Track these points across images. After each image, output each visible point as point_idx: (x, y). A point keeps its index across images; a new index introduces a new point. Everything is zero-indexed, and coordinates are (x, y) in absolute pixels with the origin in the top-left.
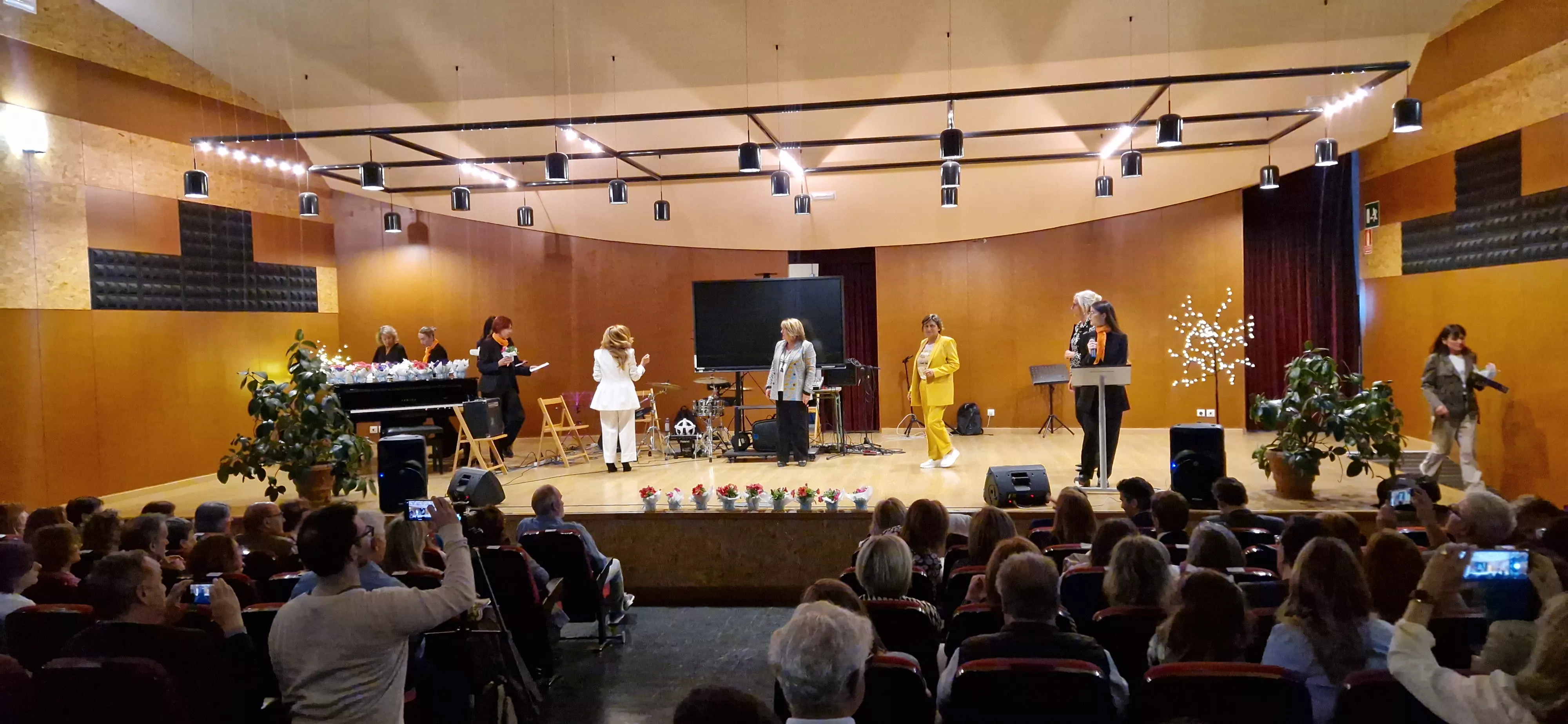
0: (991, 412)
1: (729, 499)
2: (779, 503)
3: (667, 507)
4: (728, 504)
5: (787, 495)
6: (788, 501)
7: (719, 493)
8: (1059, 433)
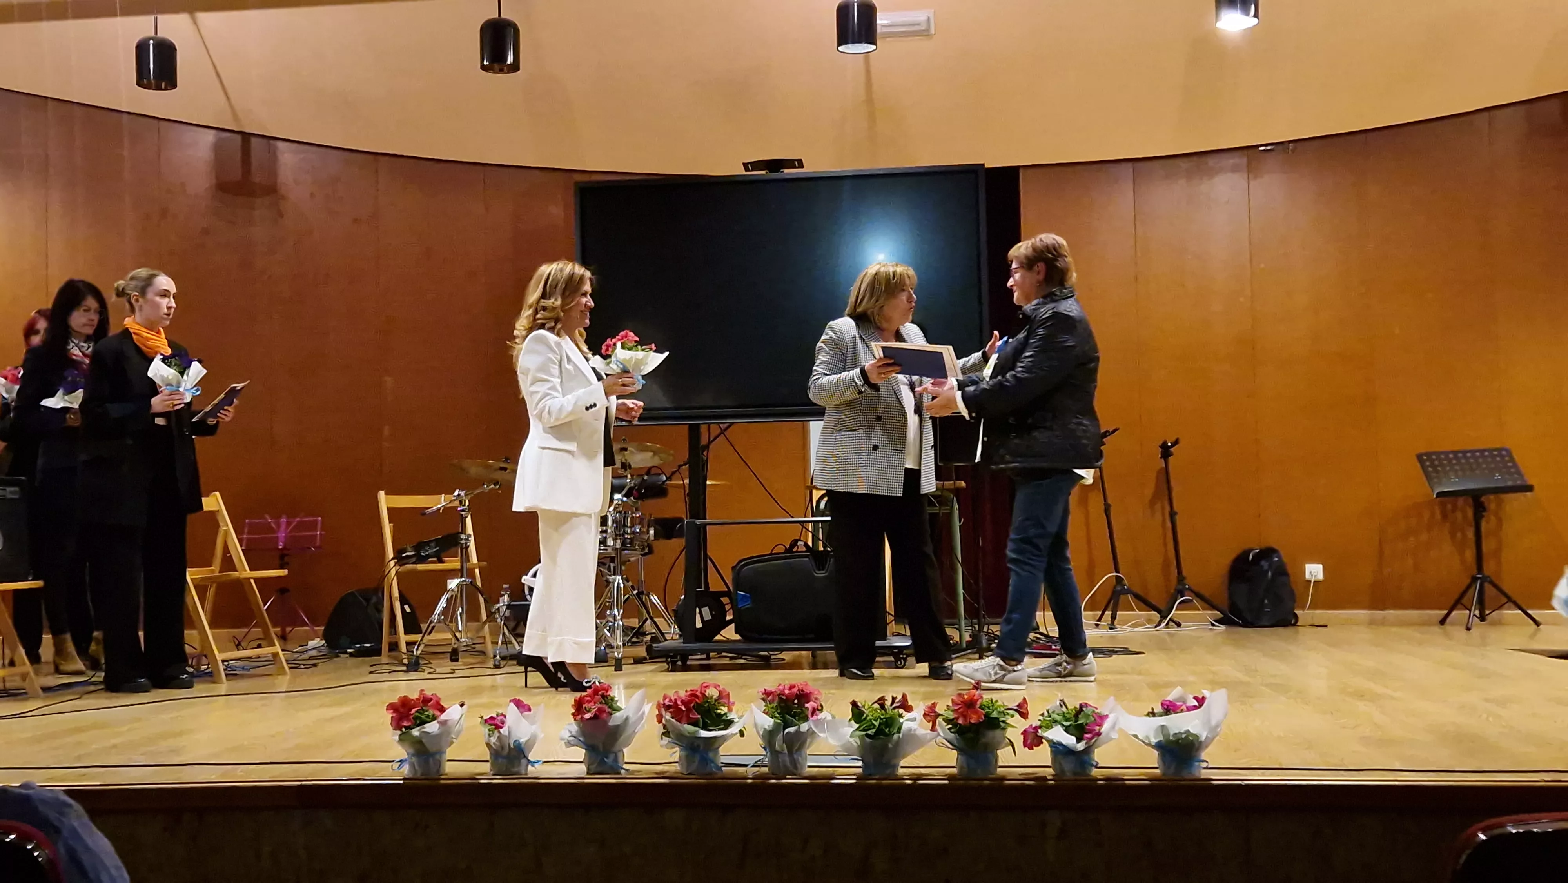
0: (1314, 571)
1: (704, 734)
2: (885, 748)
4: (697, 751)
5: (912, 723)
6: (914, 740)
7: (668, 716)
8: (1499, 623)
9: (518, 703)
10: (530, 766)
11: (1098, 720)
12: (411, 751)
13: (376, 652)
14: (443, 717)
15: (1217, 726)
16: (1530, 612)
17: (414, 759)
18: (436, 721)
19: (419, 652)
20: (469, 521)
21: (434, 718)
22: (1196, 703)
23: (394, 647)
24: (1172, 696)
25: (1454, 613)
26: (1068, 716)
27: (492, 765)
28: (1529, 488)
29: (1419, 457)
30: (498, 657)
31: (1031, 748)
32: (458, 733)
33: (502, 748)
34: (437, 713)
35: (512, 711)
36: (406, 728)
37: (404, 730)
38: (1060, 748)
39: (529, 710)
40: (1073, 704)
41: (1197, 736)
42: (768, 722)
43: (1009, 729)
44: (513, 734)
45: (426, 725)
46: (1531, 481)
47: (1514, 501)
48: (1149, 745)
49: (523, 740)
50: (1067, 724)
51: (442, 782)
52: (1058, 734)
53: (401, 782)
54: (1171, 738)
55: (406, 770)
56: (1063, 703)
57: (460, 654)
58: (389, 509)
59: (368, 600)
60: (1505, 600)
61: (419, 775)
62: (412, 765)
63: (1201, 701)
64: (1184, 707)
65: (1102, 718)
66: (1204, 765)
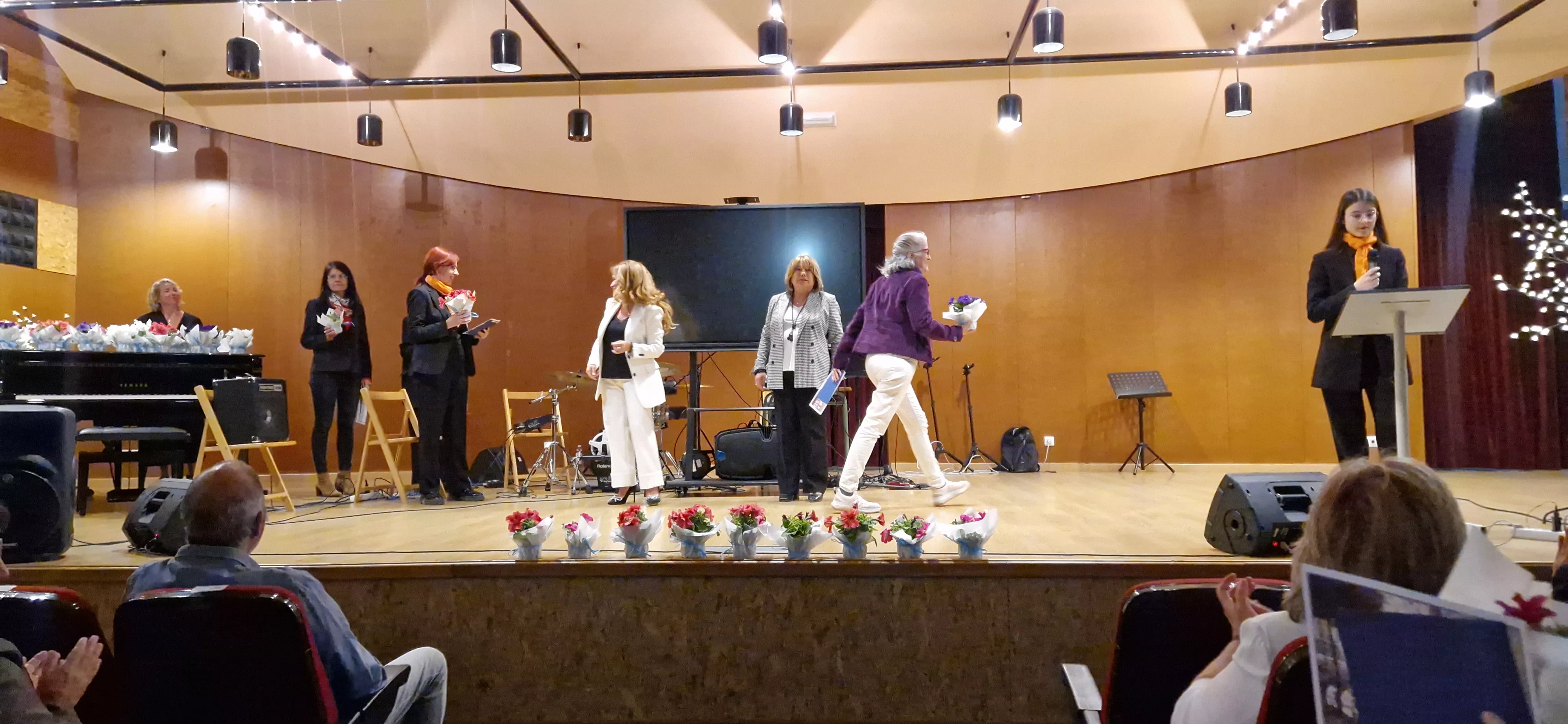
0: (1049, 440)
1: (696, 534)
2: (801, 543)
3: (566, 554)
4: (692, 544)
5: (818, 528)
6: (818, 538)
7: (674, 524)
8: (1151, 471)
9: (585, 516)
10: (592, 553)
11: (925, 527)
12: (520, 544)
13: (501, 485)
14: (540, 524)
15: (991, 530)
16: (1169, 465)
17: (523, 550)
18: (535, 527)
19: (527, 485)
20: (557, 408)
21: (535, 525)
22: (980, 517)
23: (511, 482)
24: (967, 511)
25: (1127, 465)
26: (907, 524)
27: (570, 553)
28: (1169, 394)
29: (1109, 376)
30: (574, 489)
31: (886, 542)
32: (549, 534)
33: (575, 542)
34: (537, 522)
35: (582, 521)
36: (518, 530)
37: (516, 532)
38: (903, 542)
39: (592, 520)
40: (910, 518)
41: (980, 536)
42: (734, 527)
43: (874, 531)
44: (582, 535)
45: (529, 529)
46: (1169, 391)
47: (1161, 402)
48: (953, 540)
49: (588, 538)
50: (907, 528)
51: (539, 563)
52: (902, 534)
53: (514, 563)
54: (966, 537)
55: (517, 556)
56: (905, 516)
57: (551, 487)
58: (509, 400)
59: (496, 454)
60: (1155, 457)
61: (525, 559)
62: (521, 553)
63: (983, 515)
64: (974, 519)
65: (926, 525)
66: (984, 552)
